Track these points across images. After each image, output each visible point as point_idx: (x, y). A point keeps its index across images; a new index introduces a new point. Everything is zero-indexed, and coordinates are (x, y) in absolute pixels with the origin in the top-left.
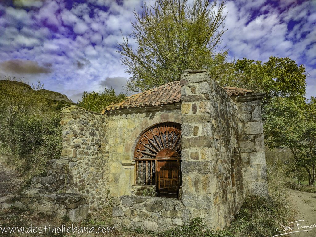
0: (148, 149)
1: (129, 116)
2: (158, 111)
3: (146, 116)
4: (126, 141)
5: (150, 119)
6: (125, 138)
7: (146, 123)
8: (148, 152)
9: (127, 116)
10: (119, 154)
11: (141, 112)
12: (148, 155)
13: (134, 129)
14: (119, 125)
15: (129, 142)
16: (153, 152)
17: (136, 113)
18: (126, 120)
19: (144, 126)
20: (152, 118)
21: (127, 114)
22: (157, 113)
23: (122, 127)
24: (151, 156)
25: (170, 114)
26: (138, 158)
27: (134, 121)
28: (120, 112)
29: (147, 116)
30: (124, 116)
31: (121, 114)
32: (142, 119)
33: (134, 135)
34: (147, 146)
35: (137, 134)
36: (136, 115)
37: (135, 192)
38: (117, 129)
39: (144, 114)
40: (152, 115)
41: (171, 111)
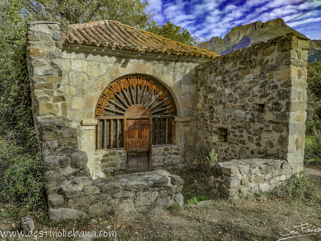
0: (113, 104)
1: (91, 57)
2: (133, 58)
3: (116, 62)
4: (86, 92)
5: (122, 66)
6: (85, 88)
7: (117, 71)
8: (113, 108)
9: (88, 56)
10: (75, 110)
11: (110, 56)
12: (113, 112)
13: (100, 77)
14: (73, 68)
15: (92, 94)
16: (120, 109)
17: (102, 55)
18: (86, 63)
19: (114, 75)
20: (124, 65)
21: (87, 54)
22: (131, 60)
23: (80, 72)
24: (116, 113)
25: (149, 64)
26: (100, 116)
27: (99, 66)
28: (78, 48)
29: (119, 61)
30: (82, 55)
31: (77, 52)
32: (111, 65)
33: (100, 85)
34: (112, 101)
35: (104, 84)
36: (102, 57)
37: (101, 159)
38: (71, 73)
39: (114, 59)
40: (125, 61)
41: (148, 61)
